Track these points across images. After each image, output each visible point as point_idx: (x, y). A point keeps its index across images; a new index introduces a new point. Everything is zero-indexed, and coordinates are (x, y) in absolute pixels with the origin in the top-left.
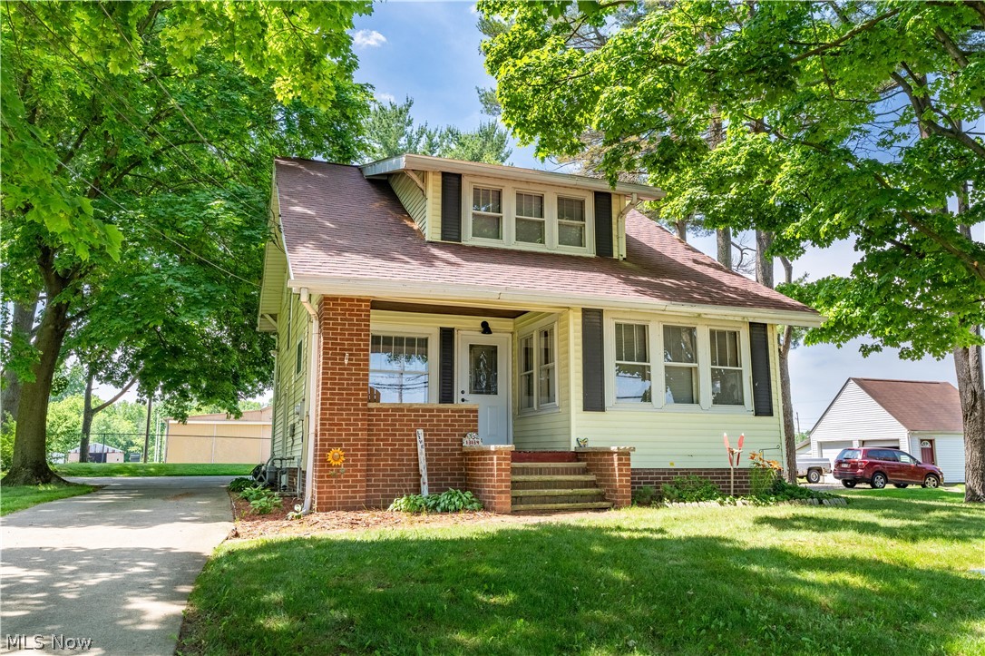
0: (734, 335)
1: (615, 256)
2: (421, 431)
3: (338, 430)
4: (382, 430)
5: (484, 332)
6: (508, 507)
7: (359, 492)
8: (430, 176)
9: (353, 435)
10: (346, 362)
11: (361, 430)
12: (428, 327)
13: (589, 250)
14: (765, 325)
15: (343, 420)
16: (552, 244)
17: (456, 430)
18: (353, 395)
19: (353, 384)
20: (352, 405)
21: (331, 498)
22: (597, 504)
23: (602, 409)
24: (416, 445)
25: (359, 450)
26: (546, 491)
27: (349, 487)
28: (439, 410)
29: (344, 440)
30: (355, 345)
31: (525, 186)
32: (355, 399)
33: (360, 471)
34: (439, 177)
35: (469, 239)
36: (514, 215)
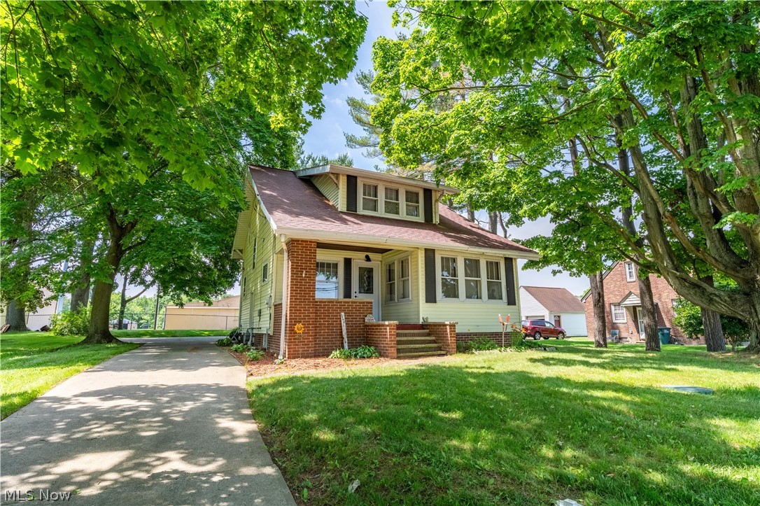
0: (497, 264)
1: (434, 222)
2: (343, 314)
3: (300, 313)
4: (322, 313)
5: (367, 261)
6: (395, 355)
7: (310, 347)
8: (341, 176)
9: (307, 316)
10: (304, 275)
11: (311, 313)
12: (338, 257)
13: (421, 219)
14: (512, 259)
15: (302, 308)
16: (402, 215)
17: (361, 313)
18: (307, 294)
19: (307, 288)
20: (307, 299)
21: (295, 351)
22: (439, 352)
23: (435, 302)
24: (341, 321)
25: (310, 324)
26: (412, 346)
27: (305, 345)
28: (345, 302)
29: (303, 319)
30: (308, 266)
31: (389, 184)
32: (309, 296)
33: (311, 336)
34: (346, 178)
35: (361, 211)
36: (384, 199)
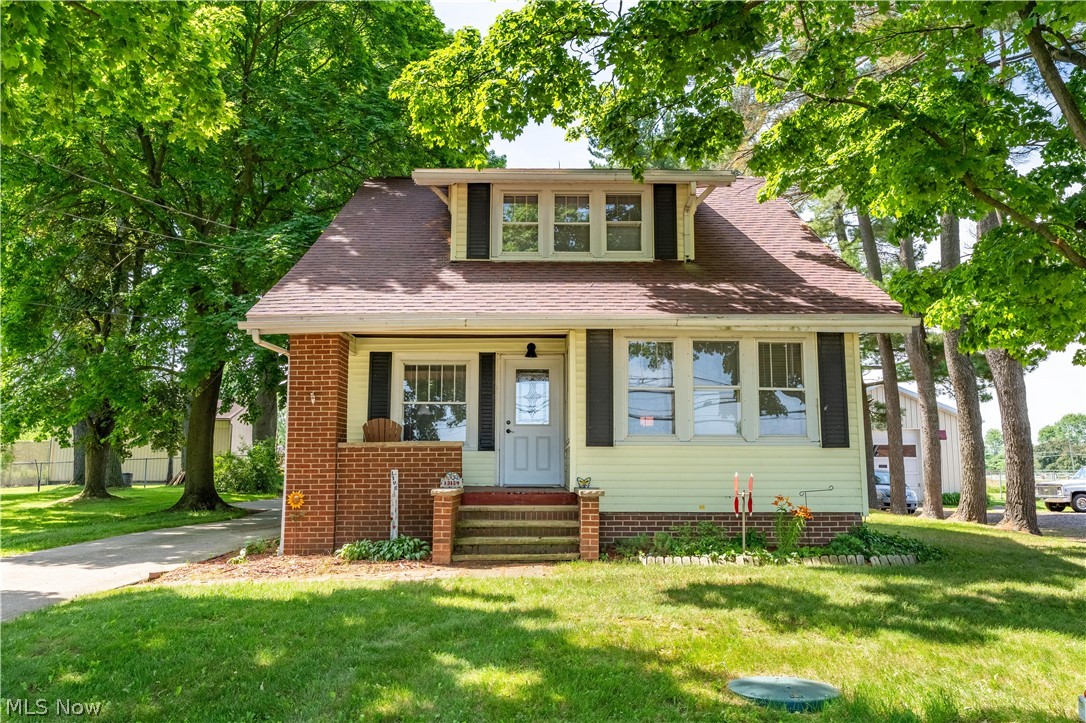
0: (798, 347)
1: (681, 257)
2: (395, 472)
3: (305, 471)
4: (355, 471)
6: (447, 558)
7: (326, 535)
8: (454, 190)
9: (321, 476)
10: (313, 401)
11: (328, 471)
13: (646, 254)
14: (841, 335)
15: (311, 461)
16: (599, 251)
17: (435, 470)
18: (320, 435)
19: (320, 424)
20: (319, 445)
21: (298, 541)
23: (610, 444)
24: (390, 486)
25: (326, 492)
27: (316, 530)
28: (415, 449)
29: (312, 482)
30: (322, 383)
31: (564, 188)
32: (323, 440)
33: (327, 513)
34: (465, 190)
36: (552, 221)
